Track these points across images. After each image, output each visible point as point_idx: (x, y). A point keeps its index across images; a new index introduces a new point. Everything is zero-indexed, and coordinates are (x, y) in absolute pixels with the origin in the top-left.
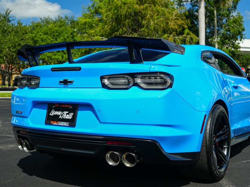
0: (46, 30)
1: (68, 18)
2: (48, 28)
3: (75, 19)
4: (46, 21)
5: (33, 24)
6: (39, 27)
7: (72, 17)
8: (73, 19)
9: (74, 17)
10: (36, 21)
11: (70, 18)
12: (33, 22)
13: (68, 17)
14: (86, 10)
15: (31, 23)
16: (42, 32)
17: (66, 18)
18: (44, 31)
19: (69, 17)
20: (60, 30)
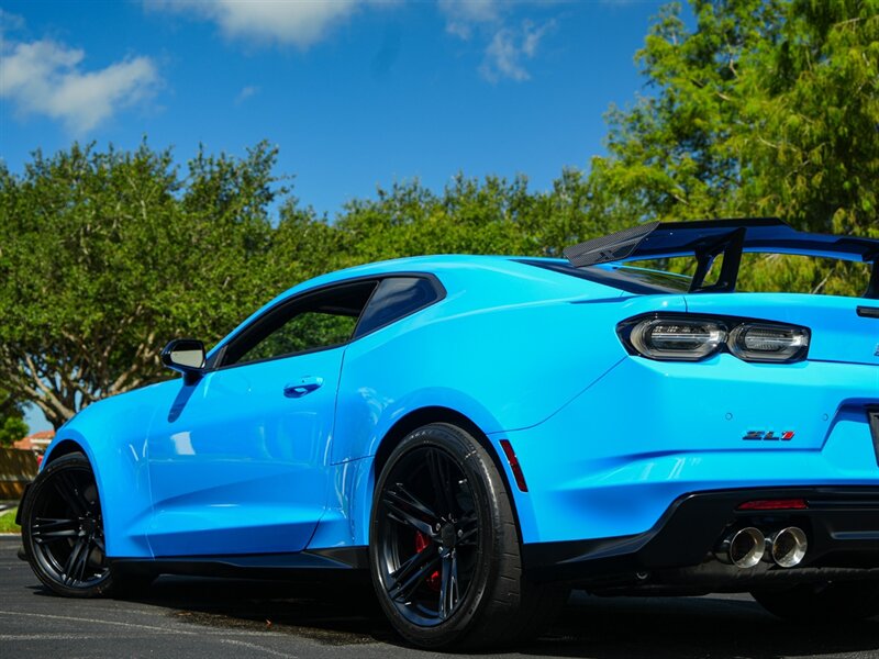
0: (415, 239)
1: (501, 187)
2: (424, 230)
3: (530, 192)
4: (402, 200)
5: (358, 211)
6: (381, 226)
7: (517, 183)
8: (525, 188)
9: (526, 183)
10: (369, 202)
11: (509, 186)
12: (355, 202)
13: (500, 182)
14: (622, 129)
15: (347, 207)
16: (396, 246)
17: (493, 185)
18: (408, 243)
19: (504, 183)
20: (481, 236)
